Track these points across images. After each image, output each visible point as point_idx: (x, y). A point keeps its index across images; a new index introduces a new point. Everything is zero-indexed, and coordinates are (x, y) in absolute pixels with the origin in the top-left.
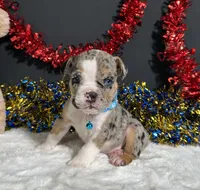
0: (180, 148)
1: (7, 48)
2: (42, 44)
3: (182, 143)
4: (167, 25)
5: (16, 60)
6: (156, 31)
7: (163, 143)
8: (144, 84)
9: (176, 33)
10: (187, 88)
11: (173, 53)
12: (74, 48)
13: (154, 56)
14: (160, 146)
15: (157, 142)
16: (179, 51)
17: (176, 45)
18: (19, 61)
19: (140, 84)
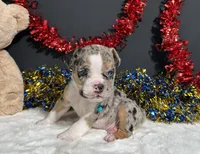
0: (174, 125)
1: (28, 40)
2: (57, 36)
3: (176, 121)
4: (163, 21)
5: (36, 50)
6: (155, 26)
7: (160, 121)
8: (144, 71)
9: (172, 27)
10: (181, 75)
11: (168, 44)
12: (84, 40)
13: (153, 47)
14: (157, 123)
15: (154, 120)
16: (174, 43)
17: (171, 37)
19: (141, 71)
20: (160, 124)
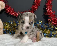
0: (52, 38)
3: (53, 37)
4: (47, 5)
5: (7, 16)
6: (44, 7)
7: (47, 37)
8: (41, 21)
9: (50, 7)
11: (49, 13)
12: (22, 12)
13: (44, 14)
14: (46, 38)
15: (46, 37)
17: (50, 11)
18: (8, 16)
19: (40, 21)
20: (48, 38)
